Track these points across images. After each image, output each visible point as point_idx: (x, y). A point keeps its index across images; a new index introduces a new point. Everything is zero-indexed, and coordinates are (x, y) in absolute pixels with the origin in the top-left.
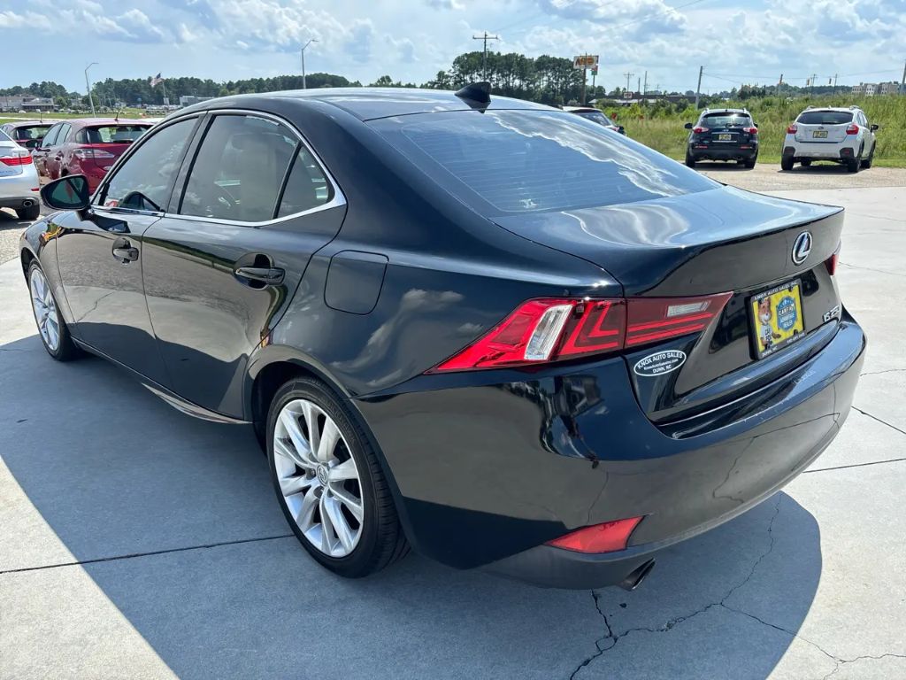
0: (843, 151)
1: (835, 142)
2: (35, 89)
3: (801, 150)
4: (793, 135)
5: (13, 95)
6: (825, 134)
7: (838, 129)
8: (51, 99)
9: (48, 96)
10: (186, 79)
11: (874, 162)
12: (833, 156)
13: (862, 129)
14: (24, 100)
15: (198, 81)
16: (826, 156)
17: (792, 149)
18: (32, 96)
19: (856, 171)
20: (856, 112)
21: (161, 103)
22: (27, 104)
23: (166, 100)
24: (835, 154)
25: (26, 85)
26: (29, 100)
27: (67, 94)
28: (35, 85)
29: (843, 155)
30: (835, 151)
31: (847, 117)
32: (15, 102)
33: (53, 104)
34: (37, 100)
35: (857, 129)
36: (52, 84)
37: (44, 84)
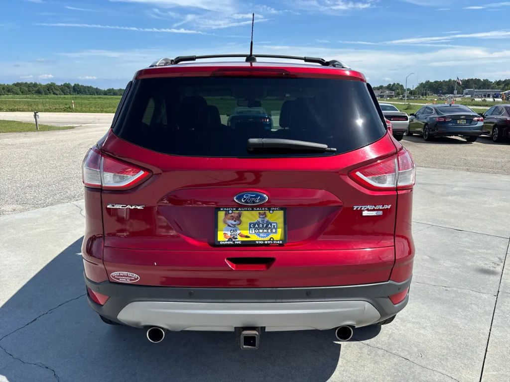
2: (389, 87)
9: (393, 91)
10: (472, 80)
14: (382, 92)
15: (479, 80)
18: (386, 90)
21: (452, 93)
22: (382, 94)
23: (455, 92)
25: (385, 85)
26: (383, 92)
27: (403, 89)
28: (390, 84)
33: (394, 94)
34: (387, 92)
36: (398, 84)
37: (395, 84)
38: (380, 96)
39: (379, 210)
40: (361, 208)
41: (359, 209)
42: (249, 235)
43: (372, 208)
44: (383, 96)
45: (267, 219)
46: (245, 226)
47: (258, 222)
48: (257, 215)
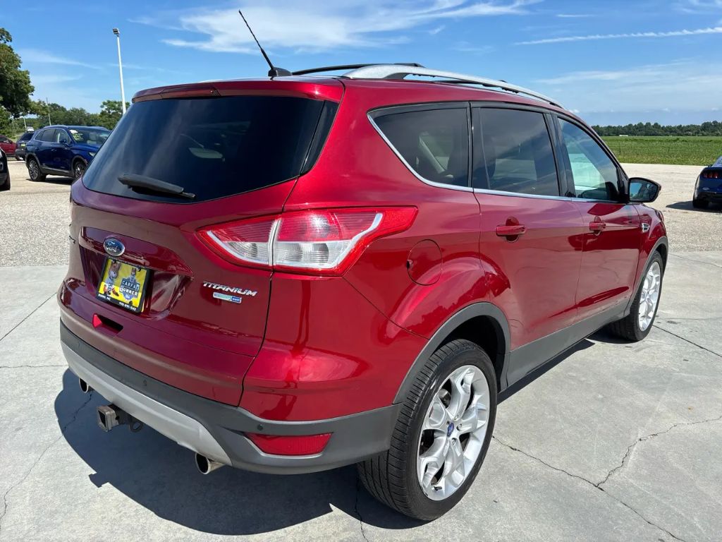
39: (237, 295)
40: (213, 286)
41: (210, 286)
42: (119, 293)
43: (227, 290)
45: (135, 278)
46: (119, 281)
47: (129, 279)
48: (130, 271)
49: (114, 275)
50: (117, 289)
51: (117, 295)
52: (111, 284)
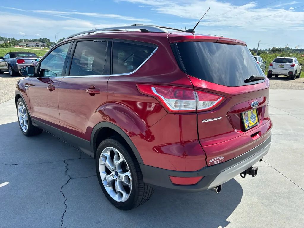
0: (289, 72)
1: (286, 69)
2: (41, 40)
3: (274, 71)
4: (272, 66)
5: (33, 41)
6: (283, 66)
7: (287, 65)
8: (45, 44)
9: (44, 43)
11: (300, 76)
12: (286, 74)
13: (296, 65)
14: (37, 43)
16: (283, 74)
17: (271, 71)
18: (39, 42)
19: (294, 79)
20: (294, 59)
22: (37, 45)
24: (287, 73)
25: (38, 39)
26: (38, 44)
27: (50, 42)
28: (41, 39)
29: (289, 74)
30: (286, 72)
31: (291, 61)
32: (33, 44)
33: (45, 45)
34: (41, 44)
35: (295, 65)
36: (46, 39)
37: (44, 39)
38: (37, 46)
44: (39, 46)
45: (253, 114)
46: (250, 119)
47: (252, 116)
48: (251, 113)
49: (247, 118)
50: (250, 122)
51: (251, 124)
52: (248, 122)
